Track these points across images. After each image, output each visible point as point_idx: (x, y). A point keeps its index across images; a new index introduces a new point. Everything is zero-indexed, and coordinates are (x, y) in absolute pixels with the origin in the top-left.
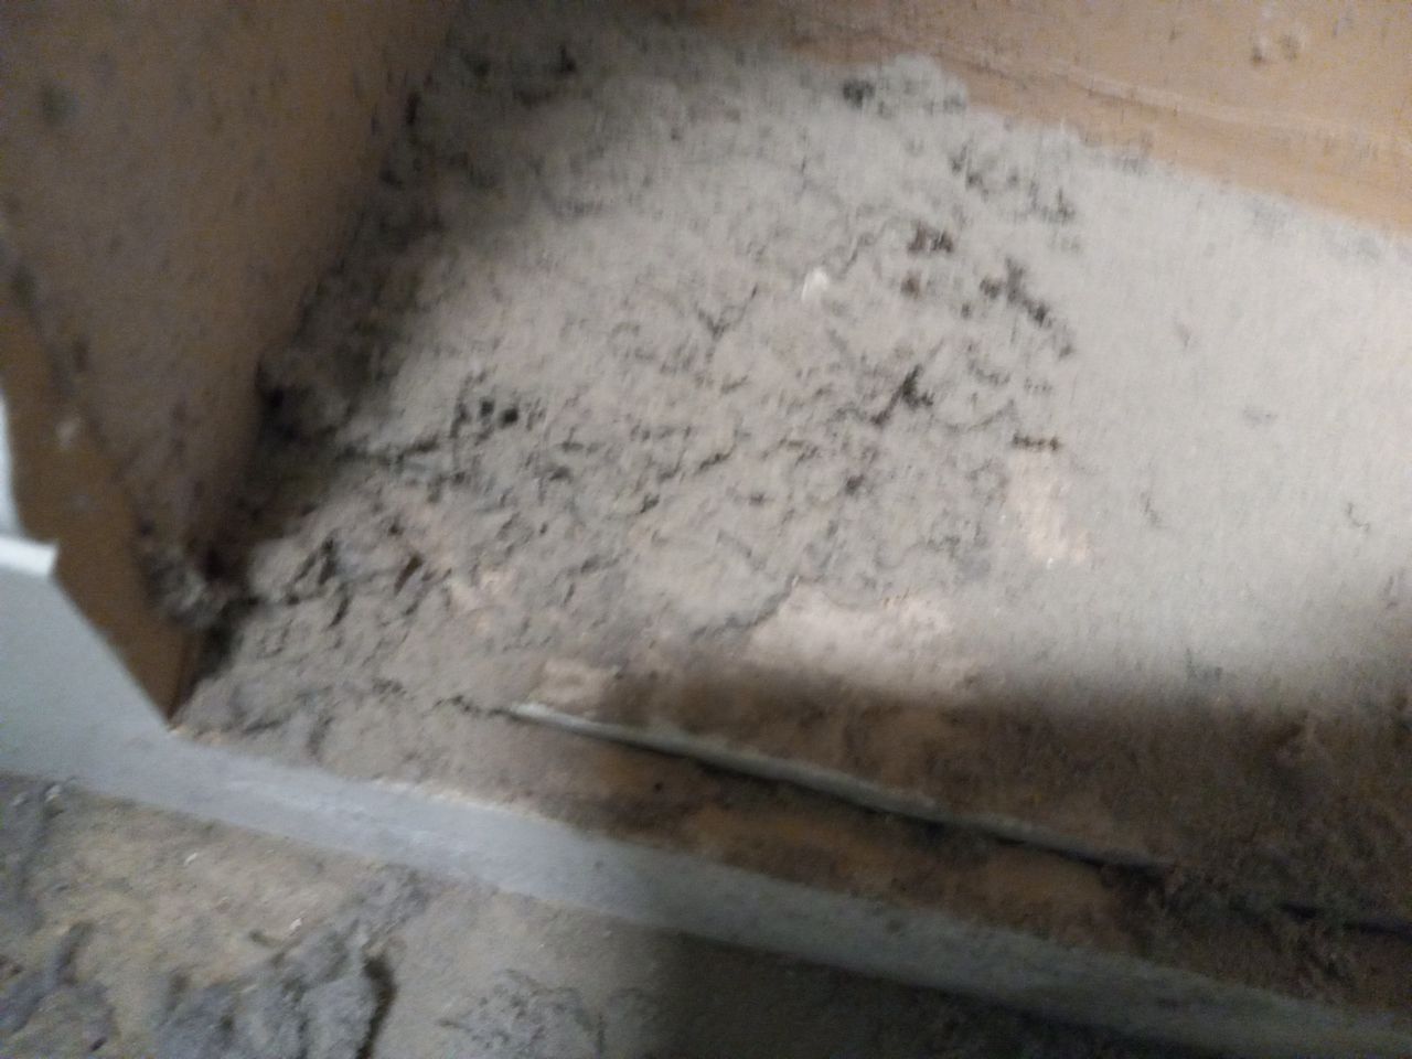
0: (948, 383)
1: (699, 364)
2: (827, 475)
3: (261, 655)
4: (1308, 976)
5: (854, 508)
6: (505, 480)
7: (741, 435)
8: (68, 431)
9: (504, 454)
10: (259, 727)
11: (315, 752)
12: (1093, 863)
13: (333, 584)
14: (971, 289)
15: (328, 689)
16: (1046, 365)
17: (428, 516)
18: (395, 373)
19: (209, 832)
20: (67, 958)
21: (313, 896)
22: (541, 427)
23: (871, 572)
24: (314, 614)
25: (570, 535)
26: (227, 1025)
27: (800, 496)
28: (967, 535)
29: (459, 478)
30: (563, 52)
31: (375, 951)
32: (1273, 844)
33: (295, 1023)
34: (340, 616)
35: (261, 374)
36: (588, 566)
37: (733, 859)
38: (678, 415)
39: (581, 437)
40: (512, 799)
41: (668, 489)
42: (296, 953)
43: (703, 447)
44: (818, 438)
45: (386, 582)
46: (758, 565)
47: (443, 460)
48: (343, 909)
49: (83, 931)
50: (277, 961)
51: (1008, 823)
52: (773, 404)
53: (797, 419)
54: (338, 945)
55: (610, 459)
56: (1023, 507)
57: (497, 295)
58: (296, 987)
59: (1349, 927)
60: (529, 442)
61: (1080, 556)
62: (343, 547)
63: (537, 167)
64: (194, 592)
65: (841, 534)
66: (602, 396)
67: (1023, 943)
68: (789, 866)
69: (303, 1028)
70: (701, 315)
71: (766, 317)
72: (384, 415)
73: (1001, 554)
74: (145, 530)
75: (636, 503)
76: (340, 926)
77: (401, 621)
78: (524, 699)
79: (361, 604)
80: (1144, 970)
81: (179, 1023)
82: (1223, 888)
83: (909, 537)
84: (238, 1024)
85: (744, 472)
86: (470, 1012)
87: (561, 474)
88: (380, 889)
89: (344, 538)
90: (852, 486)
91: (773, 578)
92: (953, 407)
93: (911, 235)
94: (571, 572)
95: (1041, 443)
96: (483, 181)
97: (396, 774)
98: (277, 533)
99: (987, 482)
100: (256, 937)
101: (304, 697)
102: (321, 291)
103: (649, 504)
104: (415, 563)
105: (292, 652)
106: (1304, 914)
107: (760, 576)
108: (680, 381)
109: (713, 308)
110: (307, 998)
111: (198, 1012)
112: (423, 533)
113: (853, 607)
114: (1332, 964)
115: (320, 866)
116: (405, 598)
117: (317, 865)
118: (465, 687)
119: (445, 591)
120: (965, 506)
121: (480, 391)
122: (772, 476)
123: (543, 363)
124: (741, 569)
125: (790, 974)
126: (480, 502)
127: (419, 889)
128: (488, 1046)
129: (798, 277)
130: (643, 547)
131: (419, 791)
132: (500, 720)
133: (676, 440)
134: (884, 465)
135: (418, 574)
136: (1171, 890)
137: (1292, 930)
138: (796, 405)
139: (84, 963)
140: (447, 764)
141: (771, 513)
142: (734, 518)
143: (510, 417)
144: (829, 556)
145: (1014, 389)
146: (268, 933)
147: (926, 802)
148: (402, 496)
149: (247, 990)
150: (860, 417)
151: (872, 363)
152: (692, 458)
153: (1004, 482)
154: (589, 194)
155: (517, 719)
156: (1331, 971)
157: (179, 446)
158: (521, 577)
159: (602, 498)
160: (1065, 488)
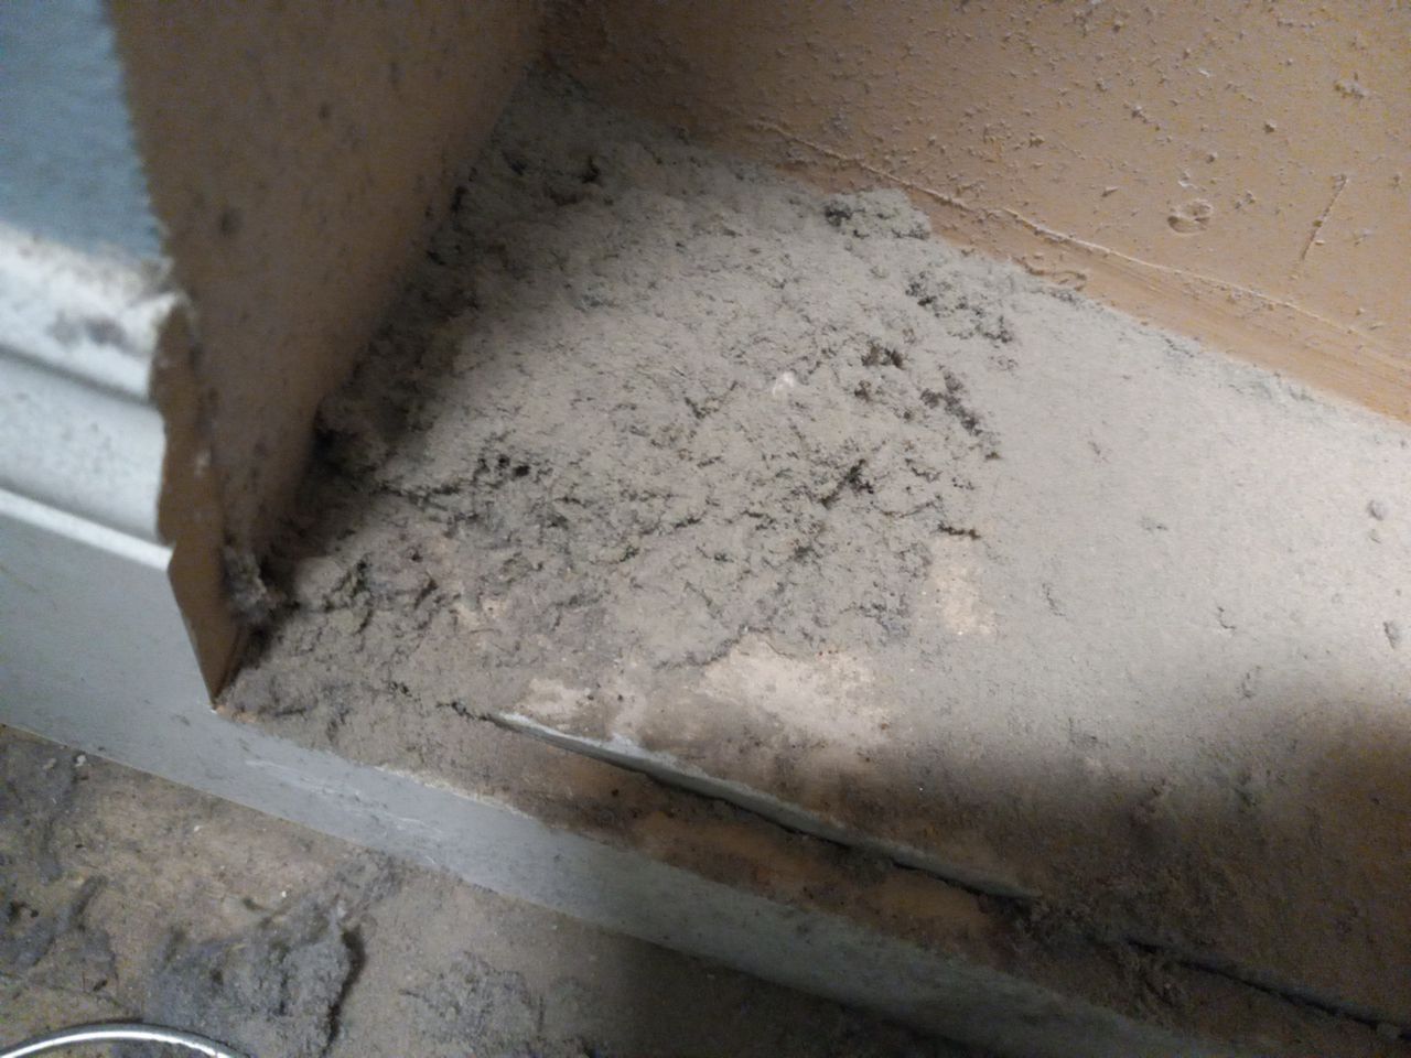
0: (887, 475)
1: (683, 443)
2: (780, 542)
3: (298, 651)
4: (1143, 1000)
5: (801, 573)
6: (512, 522)
7: (712, 503)
8: (202, 461)
9: (513, 501)
10: (289, 712)
11: (331, 738)
12: (973, 890)
13: (361, 597)
14: (914, 400)
15: (348, 686)
16: (973, 466)
17: (443, 547)
18: (431, 426)
19: (215, 808)
20: (80, 908)
21: (300, 871)
22: (547, 482)
23: (810, 627)
24: (345, 621)
25: (561, 574)
26: (217, 977)
27: (756, 558)
28: (893, 603)
29: (475, 518)
30: (590, 161)
31: (350, 925)
32: (1125, 886)
33: (279, 978)
34: (364, 625)
35: (319, 417)
36: (574, 601)
37: (673, 859)
38: (660, 483)
39: (579, 493)
40: (492, 792)
41: (646, 543)
42: (281, 919)
43: (680, 510)
44: (775, 511)
45: (407, 599)
46: (716, 611)
47: (463, 503)
48: (326, 885)
49: (96, 884)
50: (266, 924)
51: (904, 849)
52: (740, 480)
53: (760, 493)
54: (320, 915)
55: (602, 515)
56: (942, 585)
57: (521, 369)
58: (282, 947)
59: (1185, 964)
60: (535, 494)
61: (985, 630)
62: (373, 568)
63: (561, 262)
64: (257, 595)
65: (788, 594)
66: (600, 462)
67: (910, 951)
68: (721, 869)
69: (284, 984)
70: (688, 401)
71: (741, 407)
72: (418, 460)
73: (920, 623)
74: (229, 540)
75: (620, 552)
76: (322, 898)
77: (415, 635)
78: (510, 710)
79: (383, 616)
80: (1008, 984)
81: (175, 970)
82: (1079, 919)
83: (845, 600)
84: (226, 978)
85: (711, 534)
86: (428, 985)
87: (559, 522)
88: (361, 869)
89: (375, 561)
90: (801, 553)
91: (726, 626)
92: (890, 496)
93: (866, 351)
94: (560, 605)
95: (961, 533)
96: (516, 271)
97: (397, 762)
98: (322, 552)
99: (913, 560)
100: (249, 904)
101: (329, 689)
102: (373, 350)
103: (631, 553)
104: (432, 586)
105: (320, 652)
106: (1148, 949)
107: (717, 623)
108: (667, 455)
109: (698, 396)
110: (289, 958)
111: (193, 963)
112: (439, 561)
113: (792, 656)
114: (1166, 992)
115: (309, 847)
116: (421, 614)
117: (305, 844)
118: (462, 694)
119: (453, 611)
120: (893, 578)
121: (501, 448)
122: (735, 540)
123: (554, 430)
124: (702, 615)
125: (711, 977)
126: (490, 540)
127: (395, 873)
128: (442, 1015)
129: (770, 377)
130: (622, 590)
131: (415, 778)
132: (488, 724)
133: (658, 503)
134: (828, 539)
135: (433, 596)
136: (1035, 917)
137: (1134, 960)
138: (760, 482)
139: (94, 913)
140: (440, 757)
141: (731, 569)
142: (700, 572)
143: (522, 471)
144: (775, 611)
145: (943, 485)
146: (256, 900)
147: (838, 825)
148: (424, 529)
149: (237, 947)
150: (811, 497)
151: (824, 454)
152: (669, 518)
153: (927, 562)
154: (604, 292)
155: (503, 725)
156: (1164, 999)
157: (255, 474)
158: (517, 605)
159: (592, 545)
160: (980, 571)
